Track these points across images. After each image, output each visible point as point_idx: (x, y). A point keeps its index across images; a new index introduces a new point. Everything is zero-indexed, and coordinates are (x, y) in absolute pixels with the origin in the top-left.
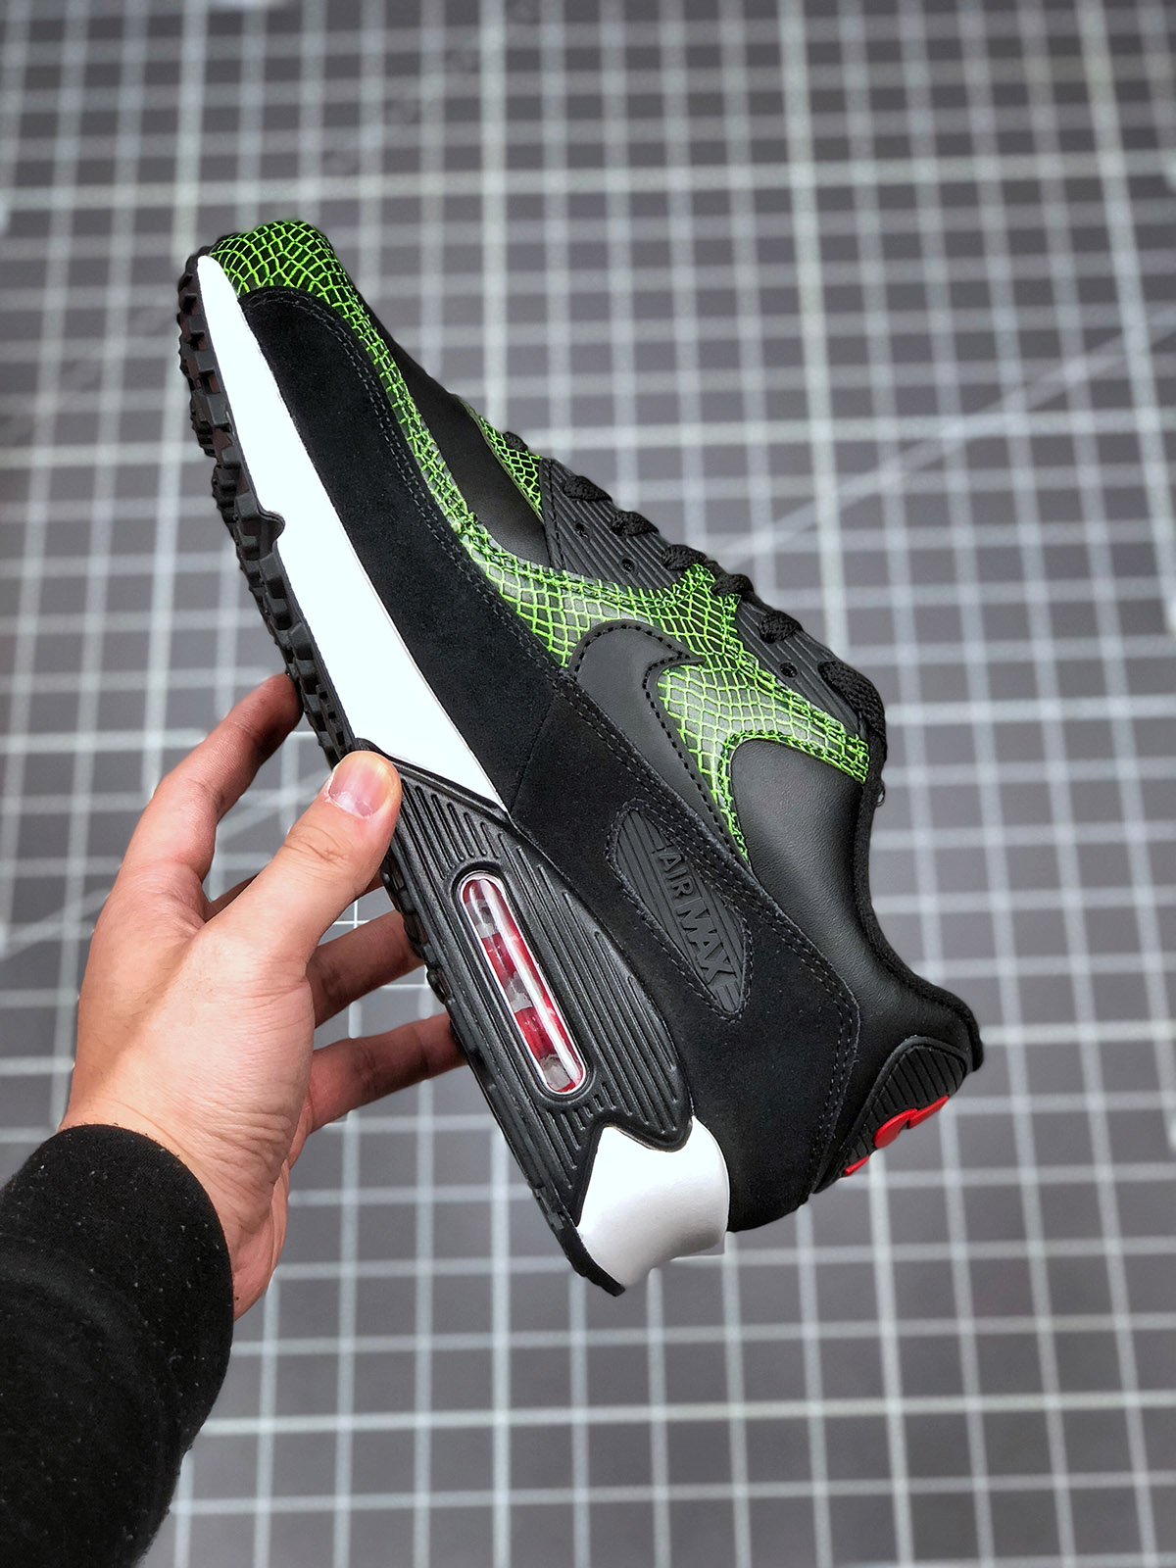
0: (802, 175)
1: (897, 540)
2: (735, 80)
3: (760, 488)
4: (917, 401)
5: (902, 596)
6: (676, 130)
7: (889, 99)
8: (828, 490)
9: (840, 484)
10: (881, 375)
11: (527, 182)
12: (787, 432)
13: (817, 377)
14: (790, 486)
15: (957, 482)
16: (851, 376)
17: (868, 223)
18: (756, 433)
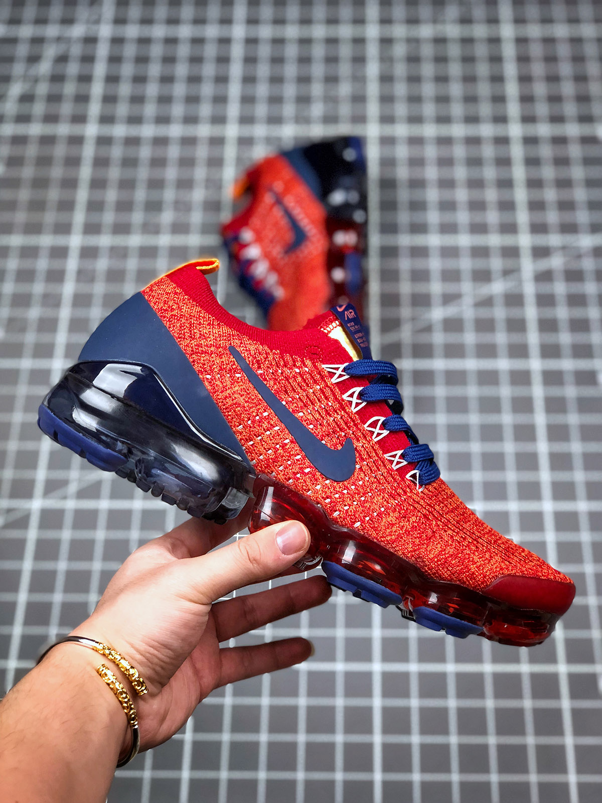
0: (515, 130)
1: (560, 288)
2: (484, 89)
3: (496, 264)
4: (569, 228)
5: (562, 313)
6: (457, 109)
7: (555, 99)
8: (528, 266)
9: (534, 261)
10: (552, 217)
11: (389, 130)
12: (508, 240)
13: (523, 217)
14: (510, 263)
15: (588, 264)
16: (539, 217)
17: (546, 151)
18: (494, 240)
